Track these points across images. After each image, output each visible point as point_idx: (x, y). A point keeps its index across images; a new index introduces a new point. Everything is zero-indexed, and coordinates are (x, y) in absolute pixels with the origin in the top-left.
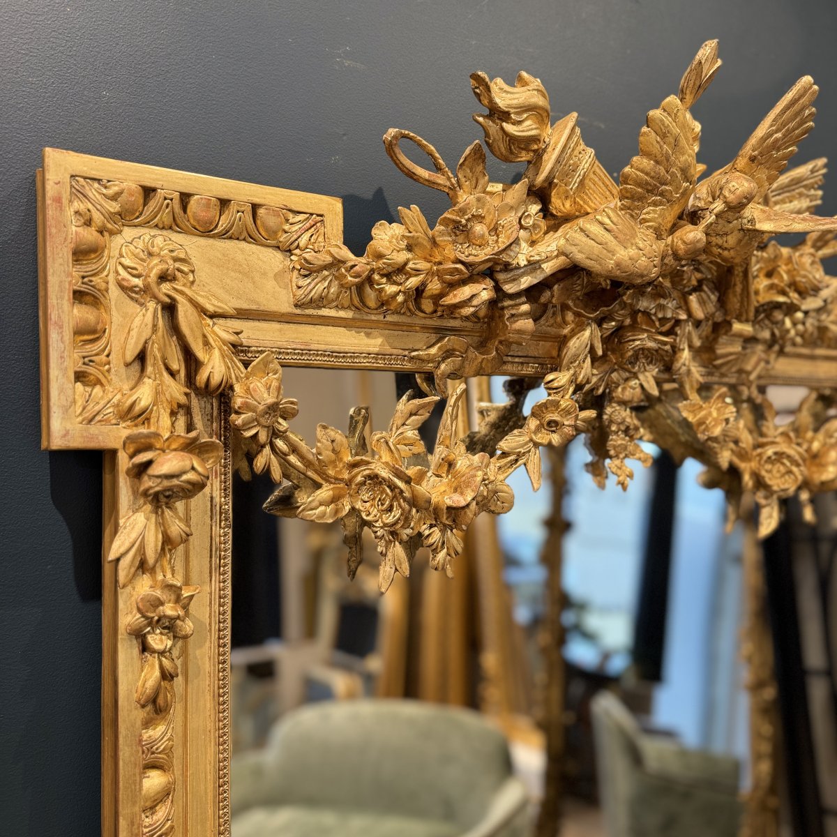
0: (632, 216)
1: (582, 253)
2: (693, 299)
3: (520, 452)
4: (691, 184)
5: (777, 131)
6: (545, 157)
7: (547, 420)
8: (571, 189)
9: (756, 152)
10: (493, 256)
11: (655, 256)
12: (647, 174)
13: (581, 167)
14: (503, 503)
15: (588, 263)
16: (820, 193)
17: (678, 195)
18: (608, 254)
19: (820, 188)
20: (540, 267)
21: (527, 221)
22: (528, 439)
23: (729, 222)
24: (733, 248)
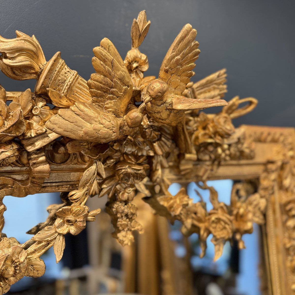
0: (99, 106)
1: (60, 128)
2: (155, 145)
3: (48, 240)
4: (128, 87)
5: (177, 55)
6: (41, 76)
7: (66, 219)
8: (63, 93)
9: (167, 68)
10: (3, 133)
11: (113, 127)
12: (101, 83)
13: (68, 81)
14: (37, 271)
15: (66, 134)
16: (225, 86)
17: (122, 93)
18: (79, 128)
19: (225, 84)
20: (48, 136)
21: (36, 111)
22: (54, 231)
23: (158, 106)
24: (167, 119)
